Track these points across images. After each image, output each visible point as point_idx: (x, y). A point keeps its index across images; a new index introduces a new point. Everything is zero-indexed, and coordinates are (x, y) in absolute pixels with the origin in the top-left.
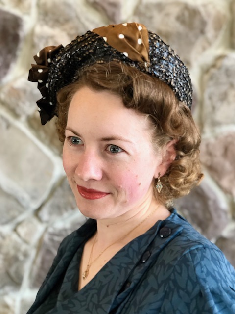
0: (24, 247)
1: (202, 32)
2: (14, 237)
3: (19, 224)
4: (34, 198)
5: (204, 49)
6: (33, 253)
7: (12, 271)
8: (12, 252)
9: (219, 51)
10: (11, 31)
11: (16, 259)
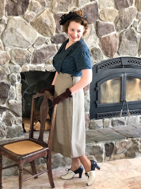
0: (30, 54)
1: (71, 3)
2: (28, 51)
3: (29, 48)
4: (32, 42)
5: (71, 7)
6: (32, 55)
7: (27, 59)
8: (27, 55)
9: (74, 7)
10: (27, 1)
11: (28, 56)
